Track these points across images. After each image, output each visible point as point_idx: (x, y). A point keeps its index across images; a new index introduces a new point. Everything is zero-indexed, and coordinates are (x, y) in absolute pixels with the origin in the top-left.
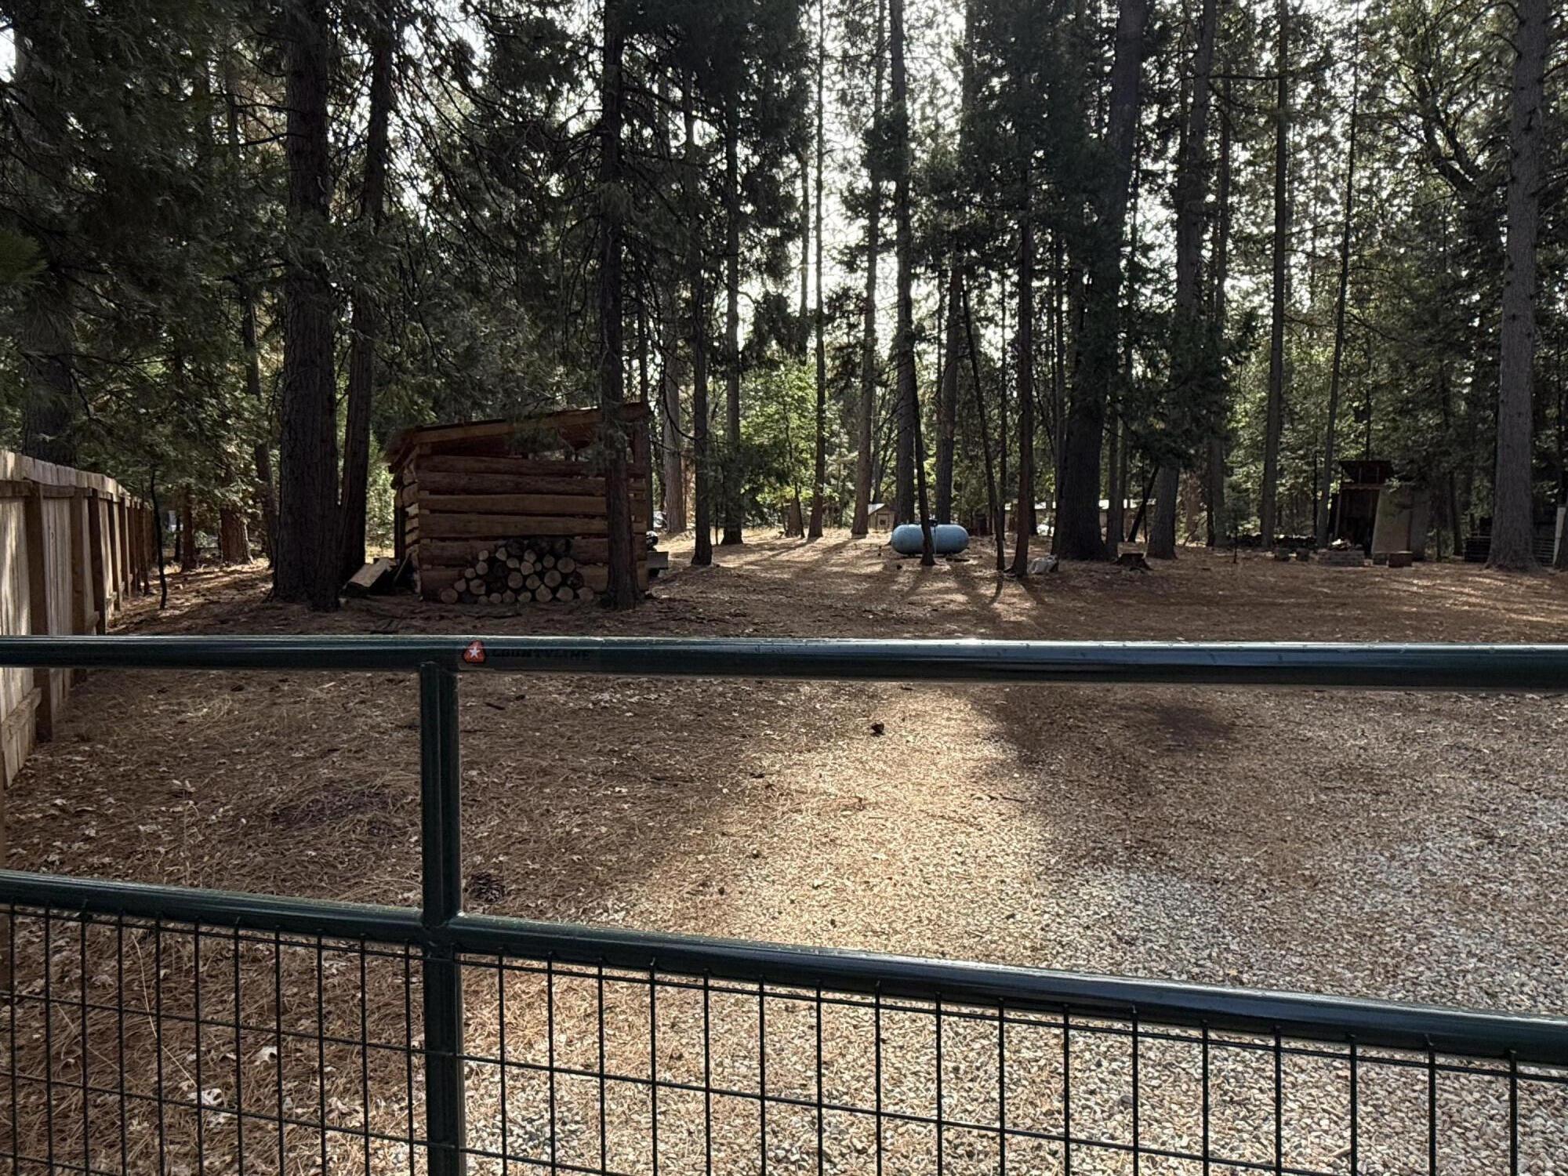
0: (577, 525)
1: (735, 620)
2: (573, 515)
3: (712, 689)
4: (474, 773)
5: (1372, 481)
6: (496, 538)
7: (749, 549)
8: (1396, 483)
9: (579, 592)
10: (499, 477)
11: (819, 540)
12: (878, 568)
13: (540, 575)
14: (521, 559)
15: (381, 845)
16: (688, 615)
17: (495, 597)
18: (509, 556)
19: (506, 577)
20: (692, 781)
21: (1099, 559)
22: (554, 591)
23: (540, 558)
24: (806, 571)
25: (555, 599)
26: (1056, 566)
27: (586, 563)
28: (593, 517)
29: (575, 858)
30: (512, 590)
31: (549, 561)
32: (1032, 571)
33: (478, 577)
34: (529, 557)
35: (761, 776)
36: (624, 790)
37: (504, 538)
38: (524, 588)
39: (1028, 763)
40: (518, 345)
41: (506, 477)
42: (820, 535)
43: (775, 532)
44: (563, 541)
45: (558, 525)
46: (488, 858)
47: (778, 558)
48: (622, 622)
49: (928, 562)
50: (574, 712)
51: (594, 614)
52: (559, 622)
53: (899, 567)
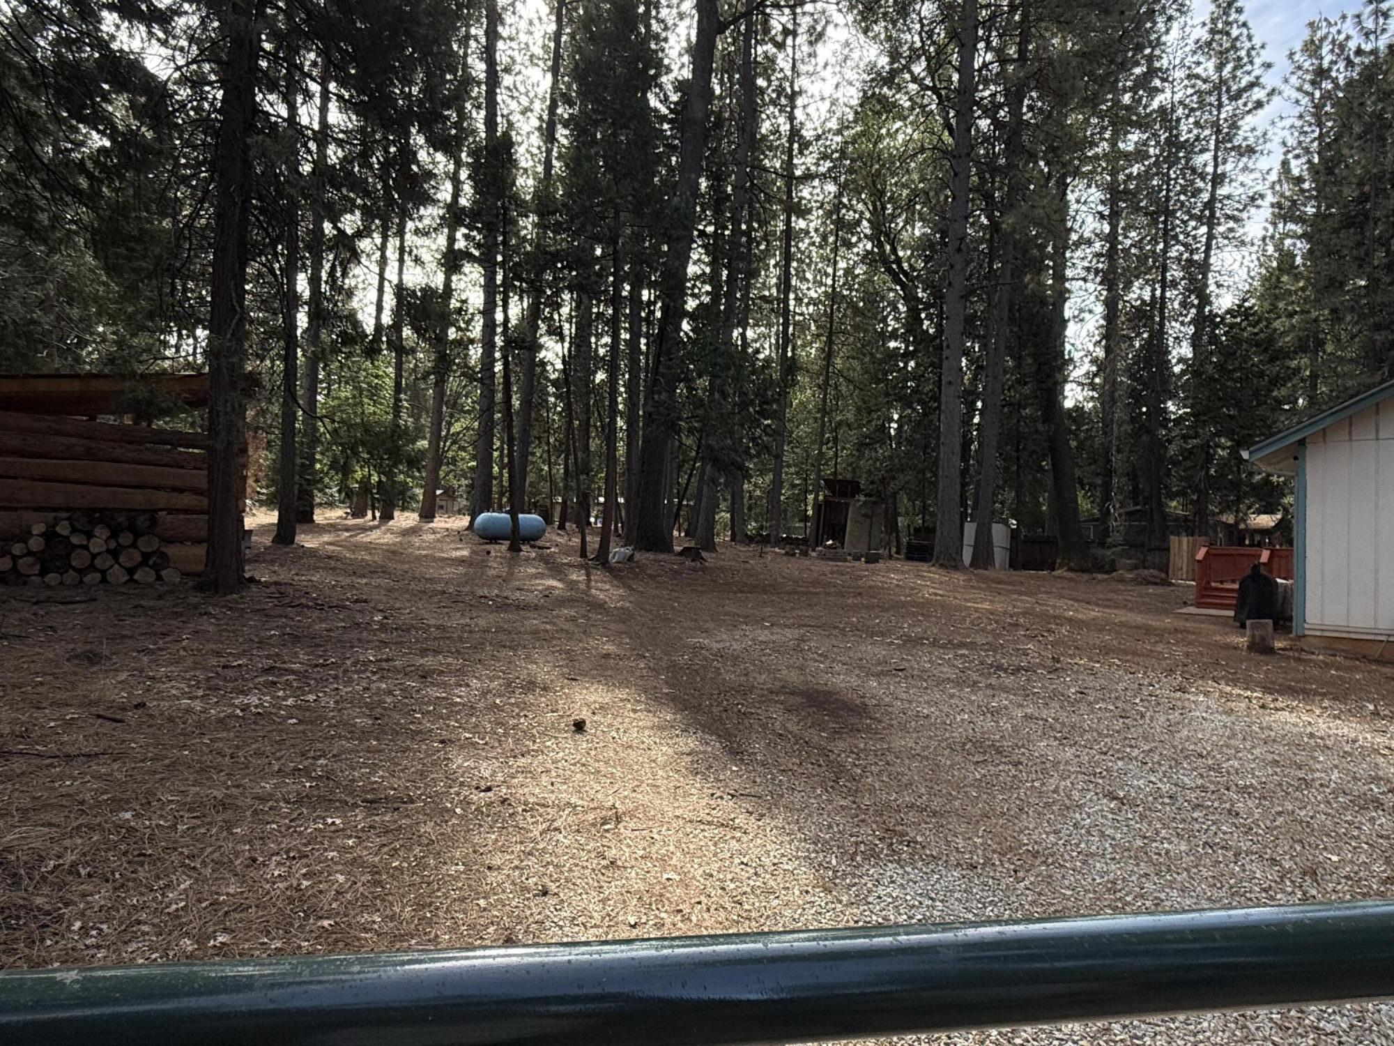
0: (162, 499)
1: (358, 606)
2: (156, 488)
3: (374, 686)
4: (128, 815)
5: (845, 495)
6: (55, 510)
7: (322, 529)
8: (862, 498)
9: (163, 573)
10: (64, 440)
11: (391, 523)
12: (465, 553)
13: (115, 554)
14: (90, 535)
15: (31, 943)
16: (303, 601)
17: (52, 578)
18: (74, 530)
19: (68, 556)
20: (412, 802)
21: (662, 551)
22: (131, 571)
23: (114, 535)
24: (393, 553)
25: (131, 580)
26: (632, 556)
27: (169, 541)
28: (182, 491)
29: (326, 923)
30: (75, 569)
31: (126, 539)
32: (613, 559)
33: (30, 553)
34: (101, 533)
35: (489, 789)
36: (338, 821)
37: (67, 510)
38: (92, 567)
39: (736, 752)
40: (47, 296)
41: (74, 440)
42: (392, 518)
43: (339, 512)
44: (148, 516)
45: (138, 498)
46: (201, 940)
47: (358, 538)
48: (230, 609)
49: (514, 548)
50: (220, 721)
51: (194, 600)
52: (152, 609)
53: (489, 553)
